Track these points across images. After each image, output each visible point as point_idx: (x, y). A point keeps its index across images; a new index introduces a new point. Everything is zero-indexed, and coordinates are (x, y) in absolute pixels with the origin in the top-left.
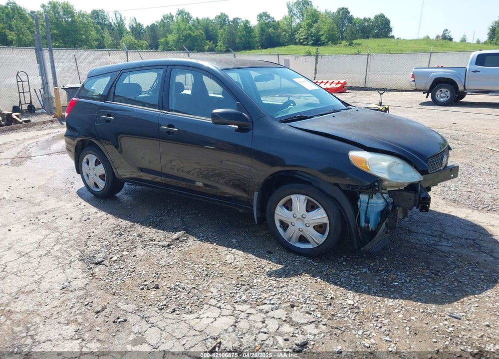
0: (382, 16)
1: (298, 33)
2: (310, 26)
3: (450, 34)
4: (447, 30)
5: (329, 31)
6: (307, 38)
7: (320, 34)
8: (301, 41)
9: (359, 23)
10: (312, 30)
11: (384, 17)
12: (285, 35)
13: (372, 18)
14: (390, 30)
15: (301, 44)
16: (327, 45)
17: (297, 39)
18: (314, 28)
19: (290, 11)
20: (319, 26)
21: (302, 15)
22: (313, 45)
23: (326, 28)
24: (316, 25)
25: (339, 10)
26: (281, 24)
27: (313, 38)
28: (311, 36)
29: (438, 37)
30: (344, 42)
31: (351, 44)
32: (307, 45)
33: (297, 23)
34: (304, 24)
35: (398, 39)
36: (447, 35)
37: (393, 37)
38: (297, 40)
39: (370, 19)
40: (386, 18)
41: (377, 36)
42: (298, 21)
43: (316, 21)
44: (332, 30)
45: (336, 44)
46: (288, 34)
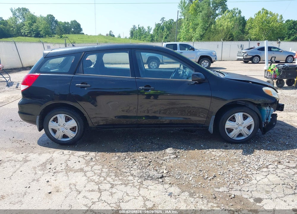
0: (75, 21)
1: (22, 29)
2: (31, 25)
3: (113, 33)
4: (111, 31)
5: (45, 28)
6: (30, 33)
7: (39, 30)
8: (26, 34)
9: (62, 24)
10: (33, 27)
11: (77, 22)
12: (13, 30)
13: (70, 22)
14: (81, 30)
15: (26, 36)
16: (45, 37)
17: (22, 32)
18: (34, 26)
19: (14, 14)
20: (37, 25)
21: (24, 17)
22: (35, 37)
23: (42, 26)
24: (35, 24)
25: (48, 16)
26: (9, 22)
27: (35, 33)
28: (33, 31)
29: (107, 35)
30: (56, 36)
31: (61, 37)
32: (31, 36)
33: (20, 22)
34: (26, 23)
35: (86, 35)
36: (112, 34)
37: (83, 34)
38: (23, 34)
39: (68, 23)
40: (78, 23)
41: (74, 33)
42: (21, 21)
43: (35, 22)
44: (47, 28)
45: (51, 37)
46: (14, 30)
